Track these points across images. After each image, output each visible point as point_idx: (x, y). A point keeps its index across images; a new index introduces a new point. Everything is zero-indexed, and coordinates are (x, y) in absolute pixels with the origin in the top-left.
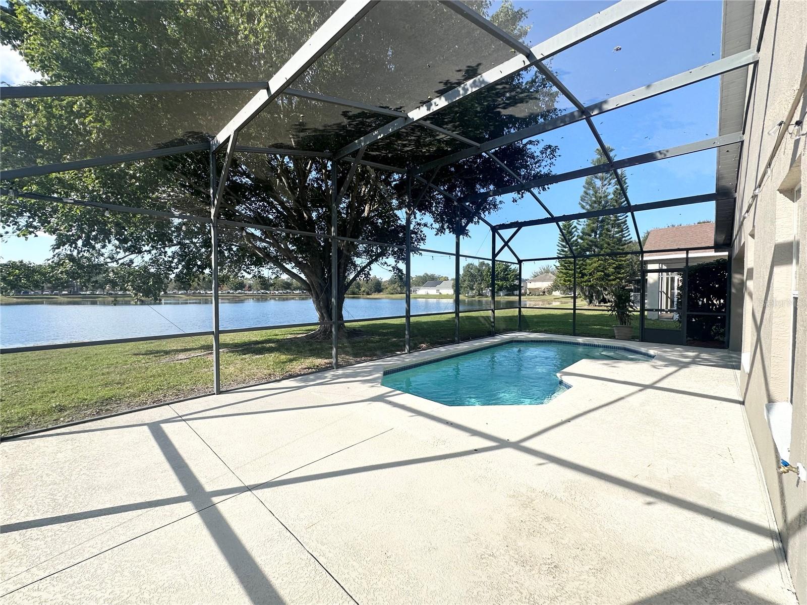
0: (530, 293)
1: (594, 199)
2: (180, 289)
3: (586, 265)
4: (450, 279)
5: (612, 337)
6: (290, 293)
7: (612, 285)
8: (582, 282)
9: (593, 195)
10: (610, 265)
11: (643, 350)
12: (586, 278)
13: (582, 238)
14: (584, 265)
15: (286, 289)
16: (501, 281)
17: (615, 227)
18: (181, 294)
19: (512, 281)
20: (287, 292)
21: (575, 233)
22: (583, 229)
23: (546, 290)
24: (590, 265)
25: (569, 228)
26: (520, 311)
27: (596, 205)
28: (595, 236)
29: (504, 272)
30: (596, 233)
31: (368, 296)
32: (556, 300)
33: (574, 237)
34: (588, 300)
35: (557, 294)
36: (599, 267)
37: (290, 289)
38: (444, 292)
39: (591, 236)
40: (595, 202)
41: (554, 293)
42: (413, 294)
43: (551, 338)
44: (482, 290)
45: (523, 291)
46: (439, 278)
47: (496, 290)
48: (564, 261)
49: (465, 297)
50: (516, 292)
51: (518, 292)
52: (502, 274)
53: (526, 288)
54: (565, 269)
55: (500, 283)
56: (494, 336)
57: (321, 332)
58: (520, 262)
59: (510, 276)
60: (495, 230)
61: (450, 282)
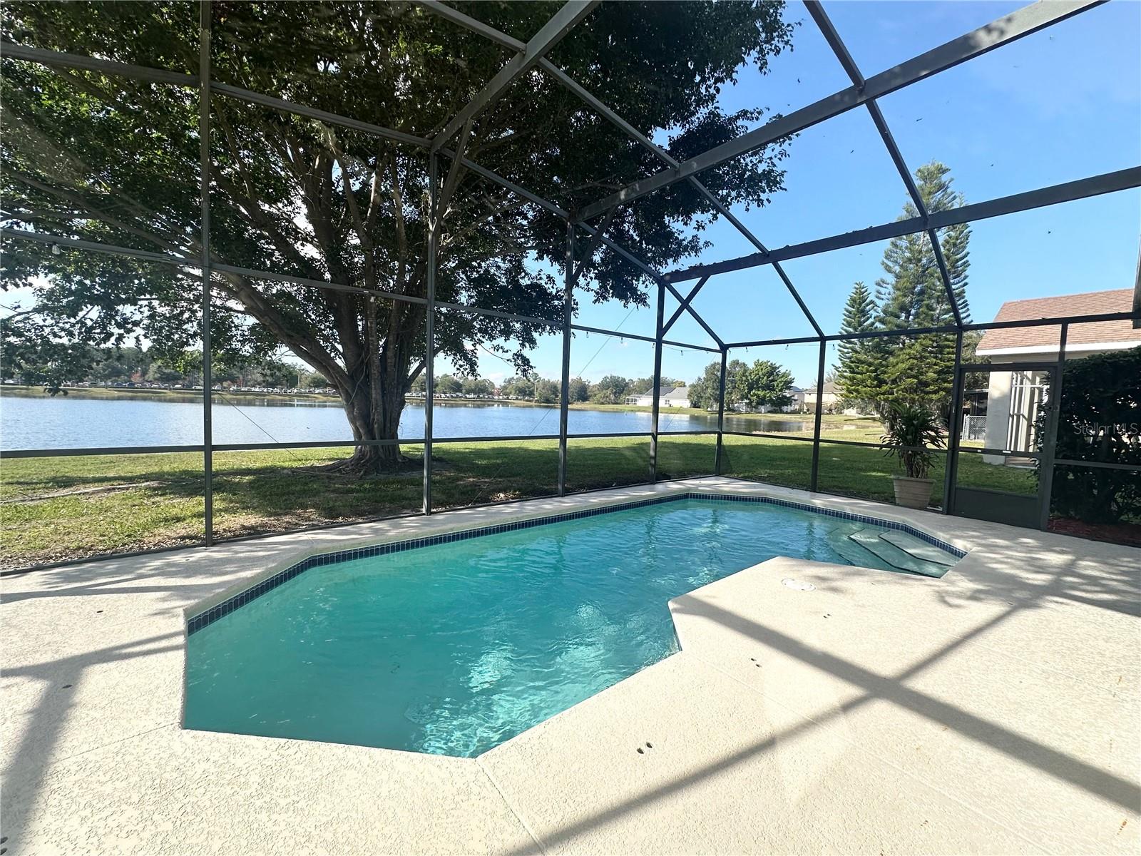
0: (808, 410)
1: (908, 255)
3: (887, 366)
4: (687, 385)
5: (889, 499)
6: (461, 397)
7: (931, 400)
8: (878, 394)
9: (907, 248)
10: (930, 366)
11: (942, 536)
12: (885, 388)
13: (882, 321)
14: (883, 366)
15: (455, 391)
16: (763, 389)
17: (942, 302)
18: (319, 393)
19: (780, 391)
20: (457, 396)
21: (872, 312)
22: (887, 305)
23: (833, 408)
24: (894, 366)
25: (860, 304)
26: (719, 439)
27: (911, 266)
28: (907, 317)
29: (768, 377)
30: (908, 314)
32: (848, 422)
33: (868, 319)
34: (888, 424)
35: (852, 412)
36: (911, 369)
37: (461, 391)
38: (676, 403)
39: (898, 317)
40: (910, 260)
41: (846, 412)
42: (631, 405)
43: (763, 494)
44: (732, 403)
45: (797, 407)
46: (672, 383)
47: (754, 404)
48: (850, 358)
49: (708, 412)
50: (785, 408)
51: (790, 408)
52: (764, 380)
53: (803, 402)
54: (851, 372)
55: (761, 393)
56: (653, 483)
57: (357, 461)
58: (724, 348)
59: (778, 383)
60: (664, 283)
61: (687, 390)
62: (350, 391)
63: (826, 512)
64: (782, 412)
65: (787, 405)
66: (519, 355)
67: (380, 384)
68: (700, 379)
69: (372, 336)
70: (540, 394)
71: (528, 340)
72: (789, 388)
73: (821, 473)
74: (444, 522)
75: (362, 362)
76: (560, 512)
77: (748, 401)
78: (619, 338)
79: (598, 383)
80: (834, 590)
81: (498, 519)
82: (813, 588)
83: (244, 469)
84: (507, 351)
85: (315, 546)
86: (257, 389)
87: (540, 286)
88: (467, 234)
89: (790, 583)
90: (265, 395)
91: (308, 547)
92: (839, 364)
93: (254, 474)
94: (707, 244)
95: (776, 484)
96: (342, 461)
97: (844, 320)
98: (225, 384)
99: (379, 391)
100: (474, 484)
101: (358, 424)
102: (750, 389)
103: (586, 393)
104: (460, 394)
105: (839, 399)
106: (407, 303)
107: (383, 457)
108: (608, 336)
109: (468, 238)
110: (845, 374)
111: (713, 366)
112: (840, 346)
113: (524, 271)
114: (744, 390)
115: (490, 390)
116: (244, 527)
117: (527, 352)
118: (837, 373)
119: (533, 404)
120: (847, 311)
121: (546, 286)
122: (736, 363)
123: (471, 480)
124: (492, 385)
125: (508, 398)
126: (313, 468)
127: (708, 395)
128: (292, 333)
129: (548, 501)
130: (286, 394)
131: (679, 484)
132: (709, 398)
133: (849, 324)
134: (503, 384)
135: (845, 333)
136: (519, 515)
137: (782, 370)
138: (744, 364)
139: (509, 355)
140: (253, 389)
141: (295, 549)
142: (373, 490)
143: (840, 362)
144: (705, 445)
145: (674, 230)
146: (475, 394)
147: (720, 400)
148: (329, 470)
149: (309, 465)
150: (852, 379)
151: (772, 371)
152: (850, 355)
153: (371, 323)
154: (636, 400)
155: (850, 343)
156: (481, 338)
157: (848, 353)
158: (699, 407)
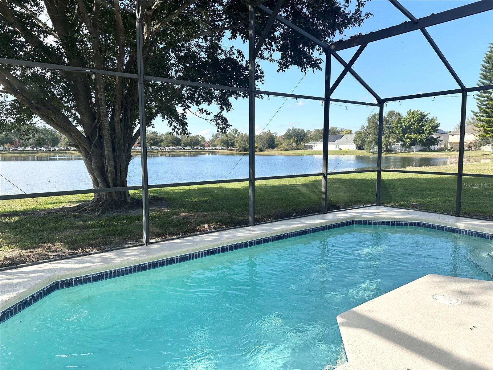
0: (452, 148)
2: (71, 145)
4: (353, 132)
6: (180, 149)
15: (176, 145)
16: (415, 133)
19: (429, 133)
20: (178, 149)
23: (473, 145)
26: (379, 175)
29: (419, 123)
31: (263, 153)
32: (485, 157)
37: (180, 145)
38: (344, 147)
41: (483, 148)
42: (309, 150)
43: (415, 219)
44: (390, 145)
45: (443, 146)
46: (341, 131)
47: (407, 145)
48: (486, 105)
49: (370, 153)
50: (433, 147)
51: (436, 147)
52: (416, 126)
53: (447, 142)
54: (487, 117)
55: (413, 136)
56: (325, 213)
57: (96, 203)
58: (381, 102)
59: (427, 127)
60: (330, 51)
61: (353, 136)
62: (88, 149)
63: (468, 233)
64: (430, 150)
65: (434, 145)
66: (219, 116)
67: (110, 143)
68: (363, 127)
69: (102, 106)
70: (239, 145)
71: (225, 104)
72: (436, 131)
73: (464, 200)
74: (158, 250)
75: (96, 126)
76: (251, 238)
77: (402, 143)
78: (294, 99)
79: (283, 134)
80: (474, 303)
81: (202, 246)
82: (460, 302)
83: (12, 212)
84: (210, 114)
85: (57, 274)
86: (29, 149)
87: (232, 59)
88: (171, 20)
89: (440, 298)
90: (35, 153)
91: (52, 274)
92: (477, 110)
93: (19, 215)
94: (368, 15)
95: (426, 210)
96: (85, 203)
97: (481, 74)
98: (6, 146)
99: (111, 149)
100: (185, 218)
101: (95, 174)
102: (404, 134)
103: (274, 141)
104: (180, 147)
105: (477, 138)
106: (128, 79)
107: (116, 199)
108: (285, 98)
109: (174, 24)
110: (482, 118)
111: (374, 116)
112: (477, 95)
113: (220, 48)
114: (399, 134)
115: (202, 143)
116: (6, 259)
117: (225, 114)
118: (475, 117)
119: (234, 152)
120: (484, 67)
121: (238, 60)
122: (392, 113)
123: (184, 214)
124: (203, 139)
125: (216, 149)
126: (63, 209)
127: (370, 140)
128: (40, 107)
129: (241, 230)
130: (50, 151)
131: (346, 213)
132: (371, 142)
133: (485, 77)
134: (211, 138)
135: (482, 85)
136: (219, 243)
137: (430, 117)
138: (399, 114)
139: (211, 117)
140: (27, 149)
141: (41, 276)
142: (107, 225)
143: (478, 108)
144: (368, 180)
145: (341, 6)
146: (191, 146)
147: (379, 143)
148: (75, 211)
149: (61, 207)
150: (488, 122)
151: (422, 118)
152: (486, 102)
153: (101, 95)
154: (312, 146)
155: (486, 93)
156: (189, 104)
157: (484, 101)
158: (363, 149)
